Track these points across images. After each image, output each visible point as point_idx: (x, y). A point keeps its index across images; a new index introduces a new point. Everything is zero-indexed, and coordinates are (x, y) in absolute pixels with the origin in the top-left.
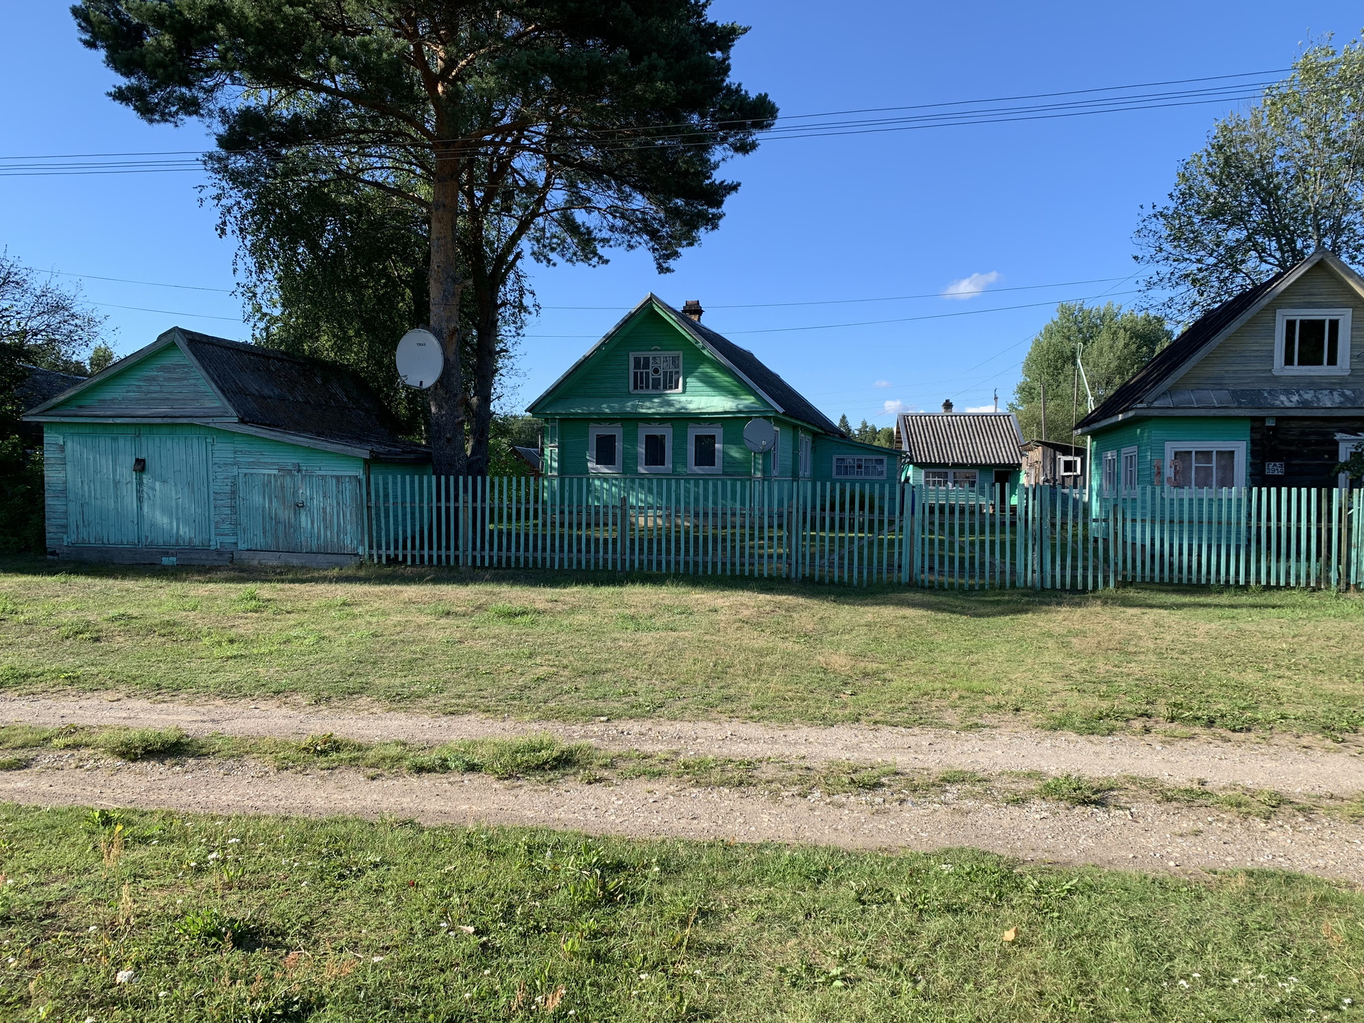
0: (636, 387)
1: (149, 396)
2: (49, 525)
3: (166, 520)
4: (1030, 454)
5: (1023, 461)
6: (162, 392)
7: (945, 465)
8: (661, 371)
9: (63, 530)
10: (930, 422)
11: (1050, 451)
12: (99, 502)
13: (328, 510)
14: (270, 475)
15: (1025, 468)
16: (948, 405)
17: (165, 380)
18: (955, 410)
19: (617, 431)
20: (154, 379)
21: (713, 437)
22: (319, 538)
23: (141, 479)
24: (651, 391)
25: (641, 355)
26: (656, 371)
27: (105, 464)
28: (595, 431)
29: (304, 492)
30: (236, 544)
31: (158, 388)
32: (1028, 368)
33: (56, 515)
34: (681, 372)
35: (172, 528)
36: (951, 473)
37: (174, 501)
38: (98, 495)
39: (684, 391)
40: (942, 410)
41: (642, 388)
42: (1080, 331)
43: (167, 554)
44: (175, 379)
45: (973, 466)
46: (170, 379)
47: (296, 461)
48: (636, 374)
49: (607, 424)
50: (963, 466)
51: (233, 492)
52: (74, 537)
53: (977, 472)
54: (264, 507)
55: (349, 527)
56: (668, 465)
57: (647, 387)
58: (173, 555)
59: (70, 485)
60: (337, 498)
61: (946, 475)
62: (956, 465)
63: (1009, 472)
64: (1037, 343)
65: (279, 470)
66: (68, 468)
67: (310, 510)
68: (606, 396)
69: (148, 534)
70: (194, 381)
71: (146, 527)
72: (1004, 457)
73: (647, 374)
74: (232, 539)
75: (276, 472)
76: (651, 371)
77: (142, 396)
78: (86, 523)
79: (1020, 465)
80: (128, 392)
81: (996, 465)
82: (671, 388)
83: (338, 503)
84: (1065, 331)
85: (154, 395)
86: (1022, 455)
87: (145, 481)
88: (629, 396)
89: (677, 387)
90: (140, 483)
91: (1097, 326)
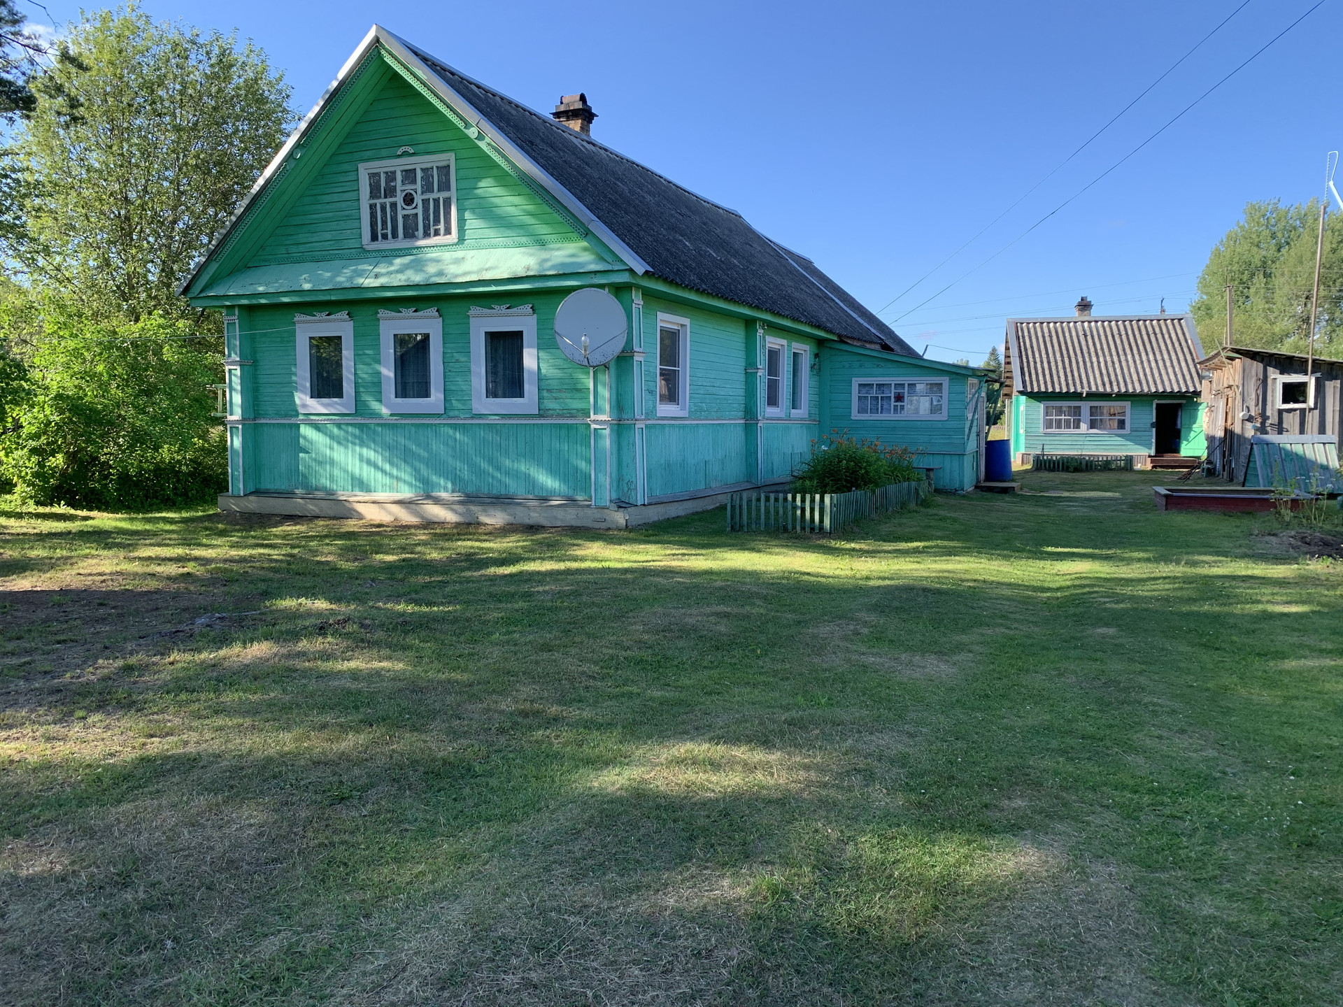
0: (374, 238)
4: (1215, 375)
5: (1204, 387)
7: (1077, 396)
8: (418, 200)
10: (1056, 332)
11: (1257, 367)
15: (1206, 398)
16: (1084, 306)
18: (1095, 312)
19: (340, 326)
21: (519, 335)
24: (401, 243)
25: (382, 166)
26: (409, 200)
28: (307, 329)
32: (1204, 284)
34: (455, 201)
36: (1085, 406)
39: (461, 239)
40: (1076, 314)
41: (385, 237)
42: (1273, 236)
45: (1122, 396)
48: (372, 207)
49: (323, 316)
50: (1105, 396)
53: (1128, 404)
56: (436, 395)
57: (395, 235)
61: (1077, 411)
62: (1092, 396)
63: (1180, 405)
64: (1217, 254)
68: (320, 258)
72: (1172, 383)
73: (394, 205)
76: (399, 199)
79: (1197, 394)
81: (1157, 395)
84: (1254, 236)
86: (1201, 378)
88: (362, 254)
89: (448, 231)
91: (1295, 228)
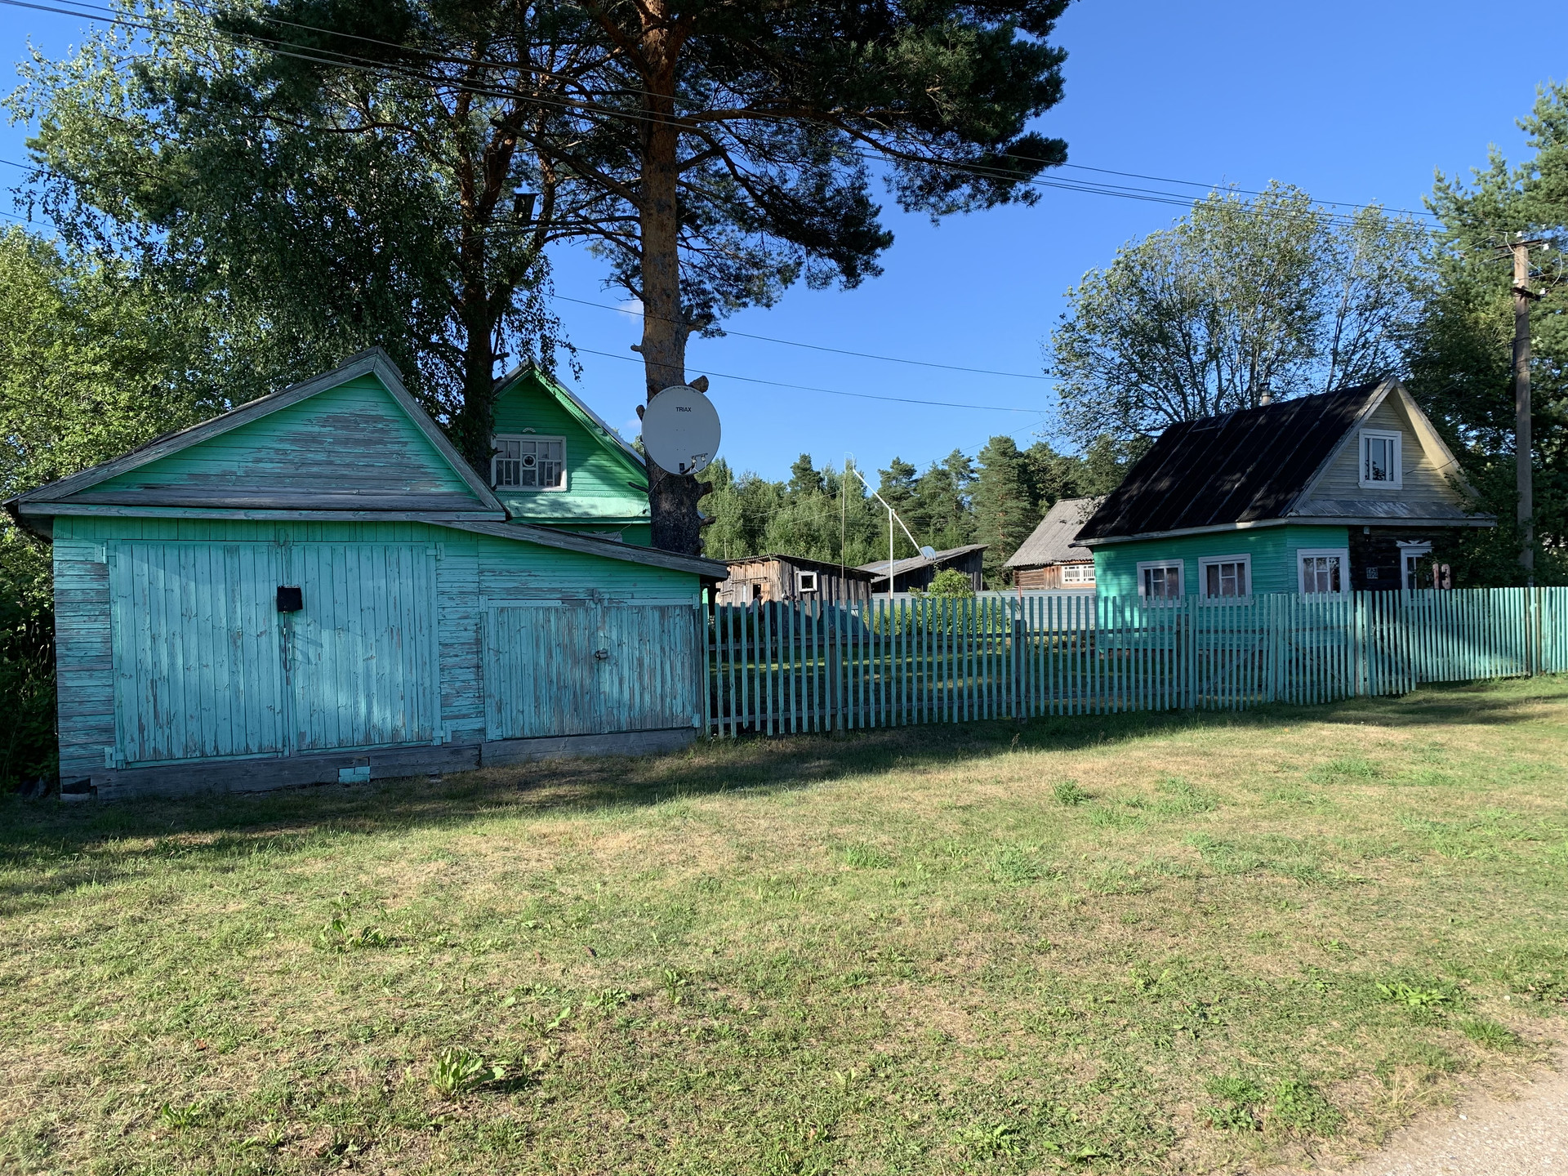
1: (303, 470)
2: (68, 730)
3: (343, 699)
6: (331, 463)
8: (536, 461)
9: (103, 738)
11: (788, 566)
12: (194, 676)
13: (646, 661)
14: (548, 609)
17: (337, 442)
20: (314, 439)
22: (631, 707)
23: (288, 625)
24: (524, 488)
26: (529, 461)
27: (209, 599)
29: (607, 636)
30: (482, 731)
31: (321, 457)
33: (87, 709)
34: (565, 463)
35: (357, 714)
37: (360, 664)
38: (193, 662)
39: (569, 489)
41: (508, 483)
43: (347, 762)
44: (357, 442)
46: (346, 442)
47: (591, 585)
48: (500, 464)
51: (478, 642)
52: (132, 749)
54: (536, 665)
55: (679, 686)
57: (517, 482)
58: (361, 763)
59: (120, 645)
60: (661, 640)
65: (563, 600)
66: (118, 610)
67: (616, 664)
69: (305, 728)
70: (396, 447)
71: (302, 714)
73: (516, 464)
74: (476, 724)
75: (558, 604)
76: (521, 460)
77: (291, 470)
78: (163, 718)
80: (259, 461)
82: (549, 484)
83: (662, 649)
85: (315, 469)
87: (298, 629)
89: (558, 483)
90: (287, 634)
